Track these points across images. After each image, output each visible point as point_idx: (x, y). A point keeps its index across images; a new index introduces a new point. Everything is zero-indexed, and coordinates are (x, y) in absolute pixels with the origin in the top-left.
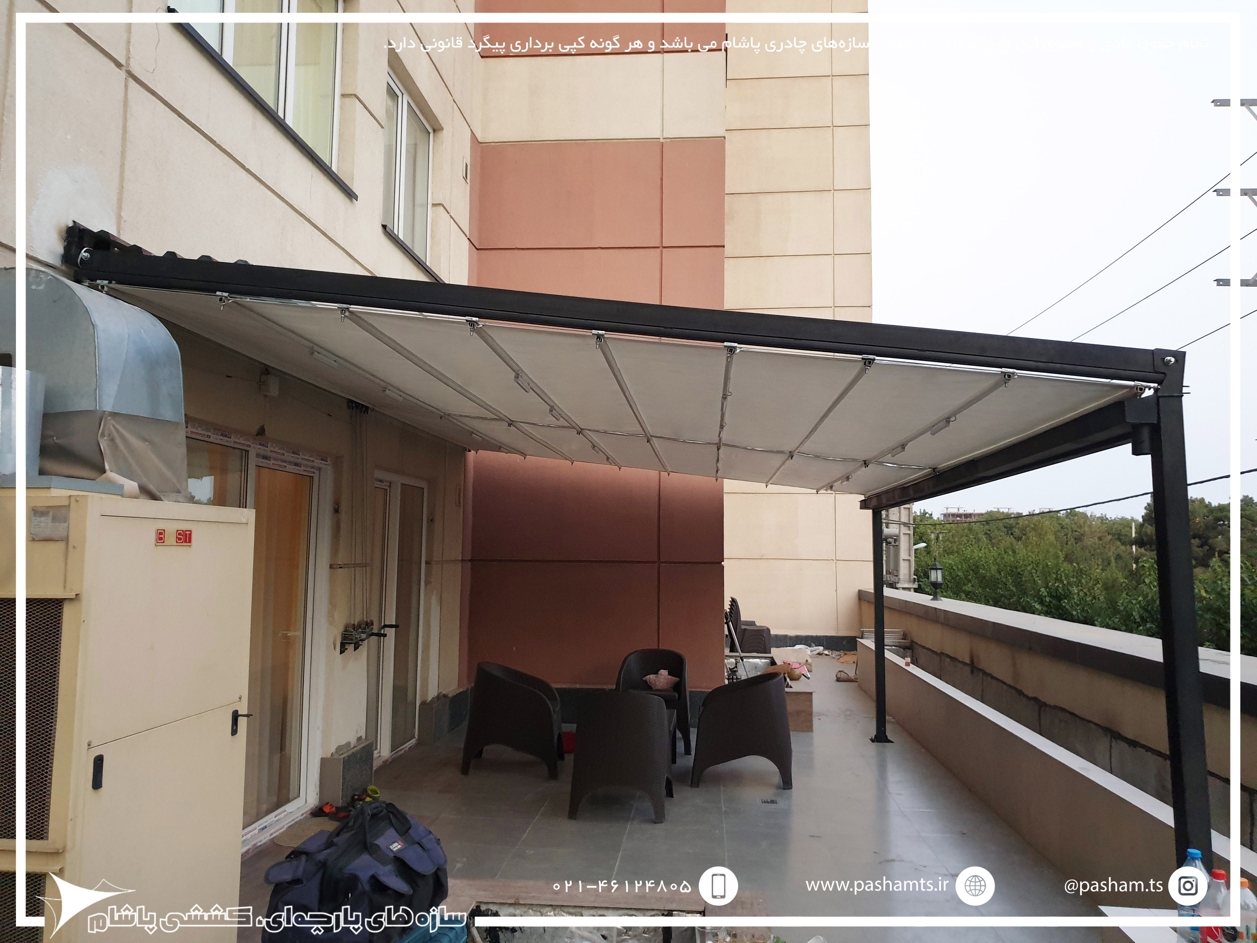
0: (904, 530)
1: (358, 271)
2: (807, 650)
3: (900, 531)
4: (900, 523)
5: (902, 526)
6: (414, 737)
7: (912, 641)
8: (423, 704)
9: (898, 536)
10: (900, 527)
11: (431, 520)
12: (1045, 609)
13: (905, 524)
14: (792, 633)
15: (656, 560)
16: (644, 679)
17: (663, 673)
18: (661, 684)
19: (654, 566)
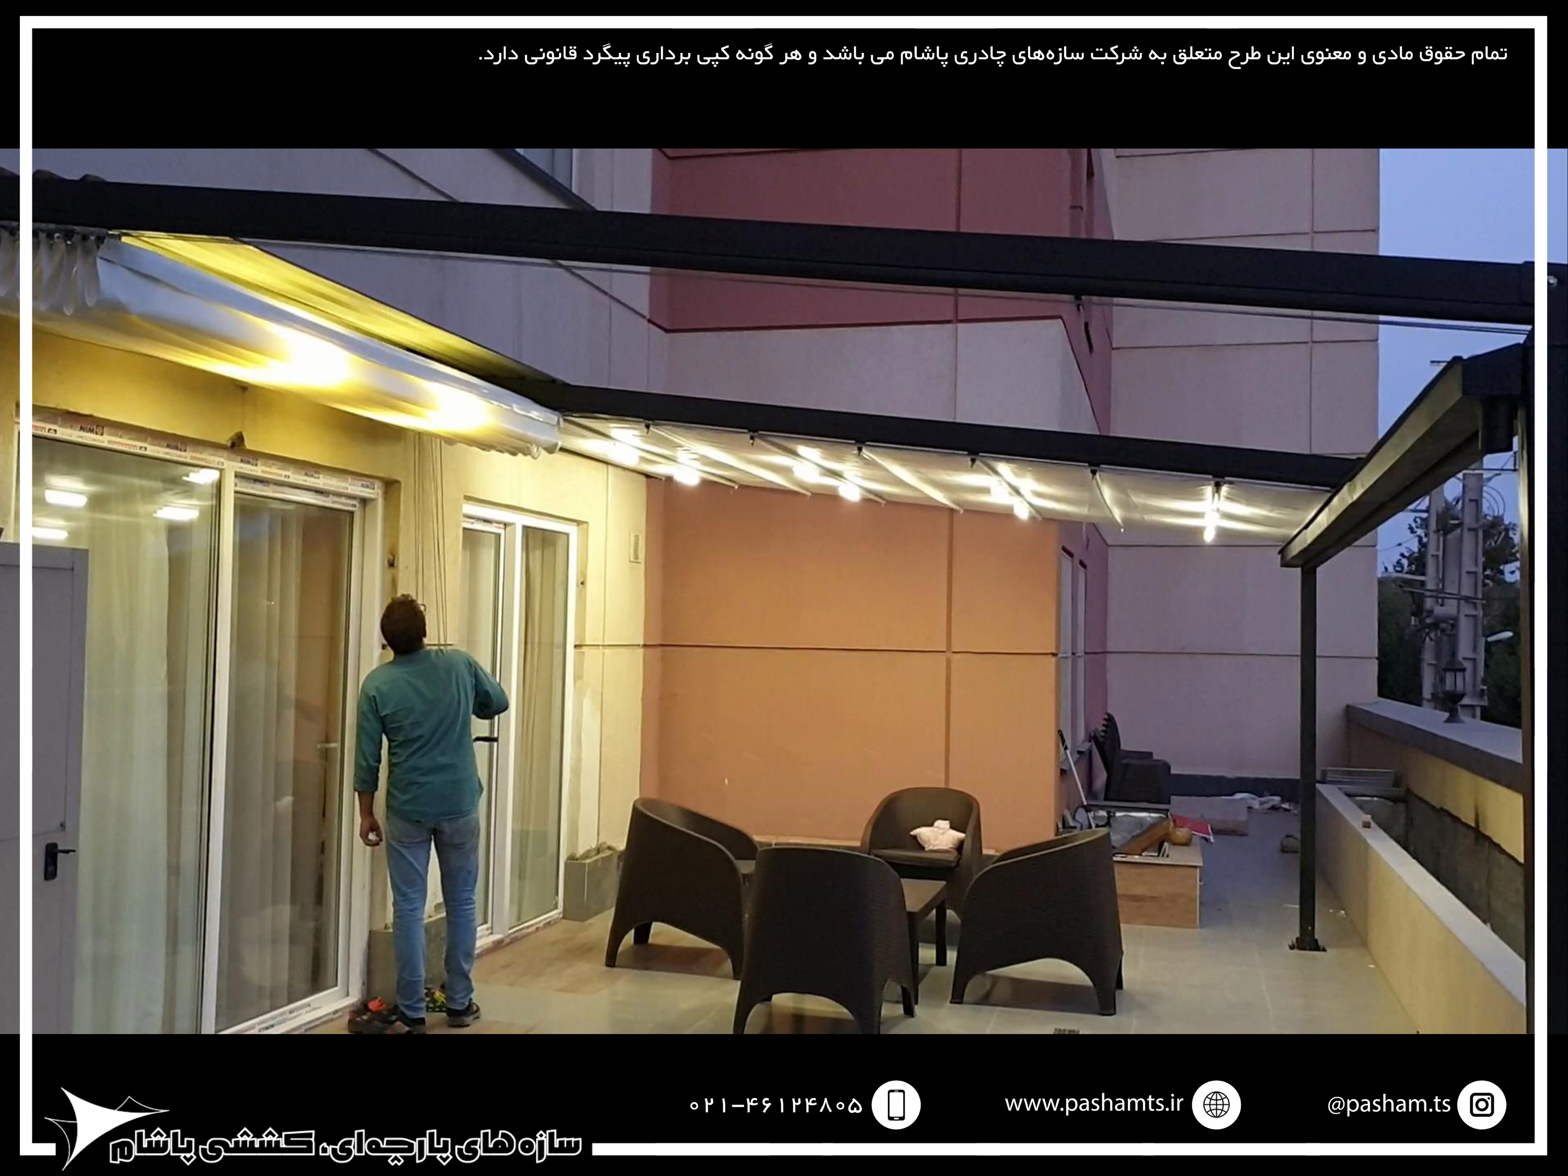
0: (1467, 609)
1: (424, 194)
2: (1253, 802)
3: (1459, 611)
4: (1460, 598)
5: (1462, 602)
6: (556, 908)
7: (1408, 790)
8: (571, 858)
9: (1456, 619)
10: (1459, 603)
11: (582, 583)
13: (1467, 599)
14: (1231, 774)
15: (944, 649)
16: (912, 833)
17: (942, 826)
18: (937, 842)
19: (942, 658)
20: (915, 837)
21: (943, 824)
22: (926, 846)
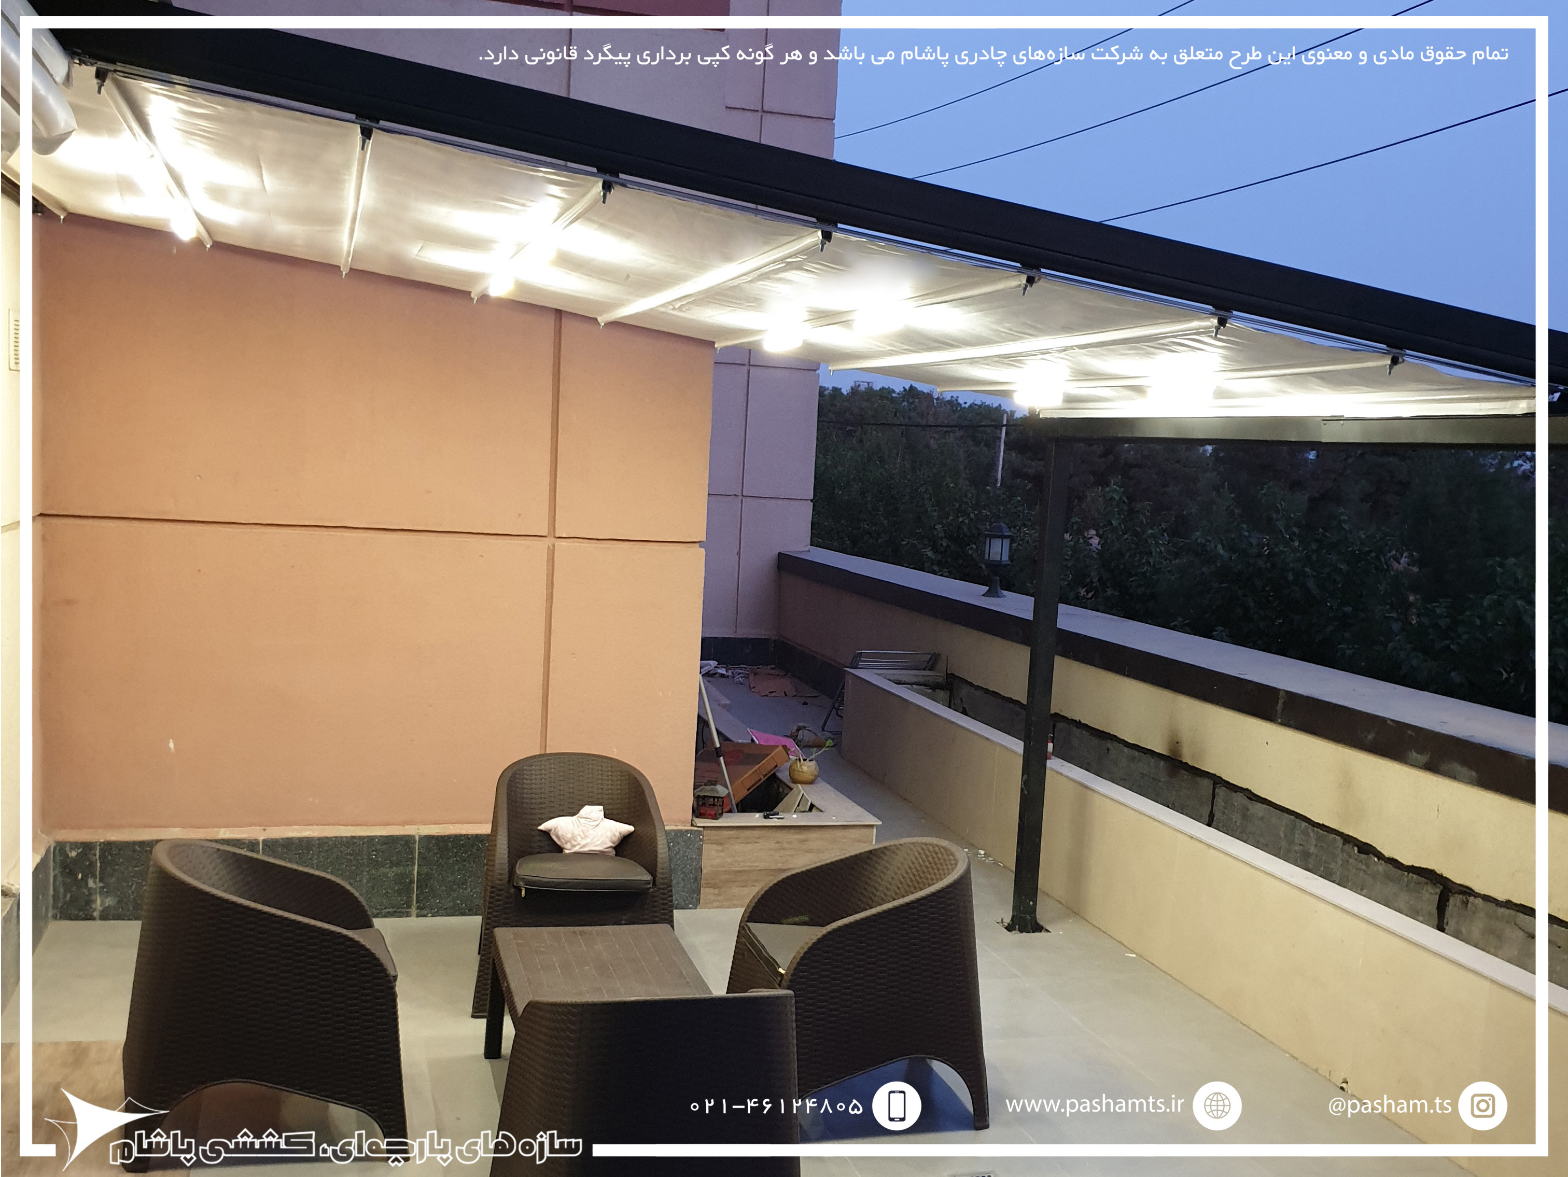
7: (953, 676)
12: (939, 557)
15: (546, 535)
16: (542, 827)
17: (593, 816)
18: (588, 840)
19: (541, 546)
20: (546, 833)
21: (594, 812)
22: (568, 846)
